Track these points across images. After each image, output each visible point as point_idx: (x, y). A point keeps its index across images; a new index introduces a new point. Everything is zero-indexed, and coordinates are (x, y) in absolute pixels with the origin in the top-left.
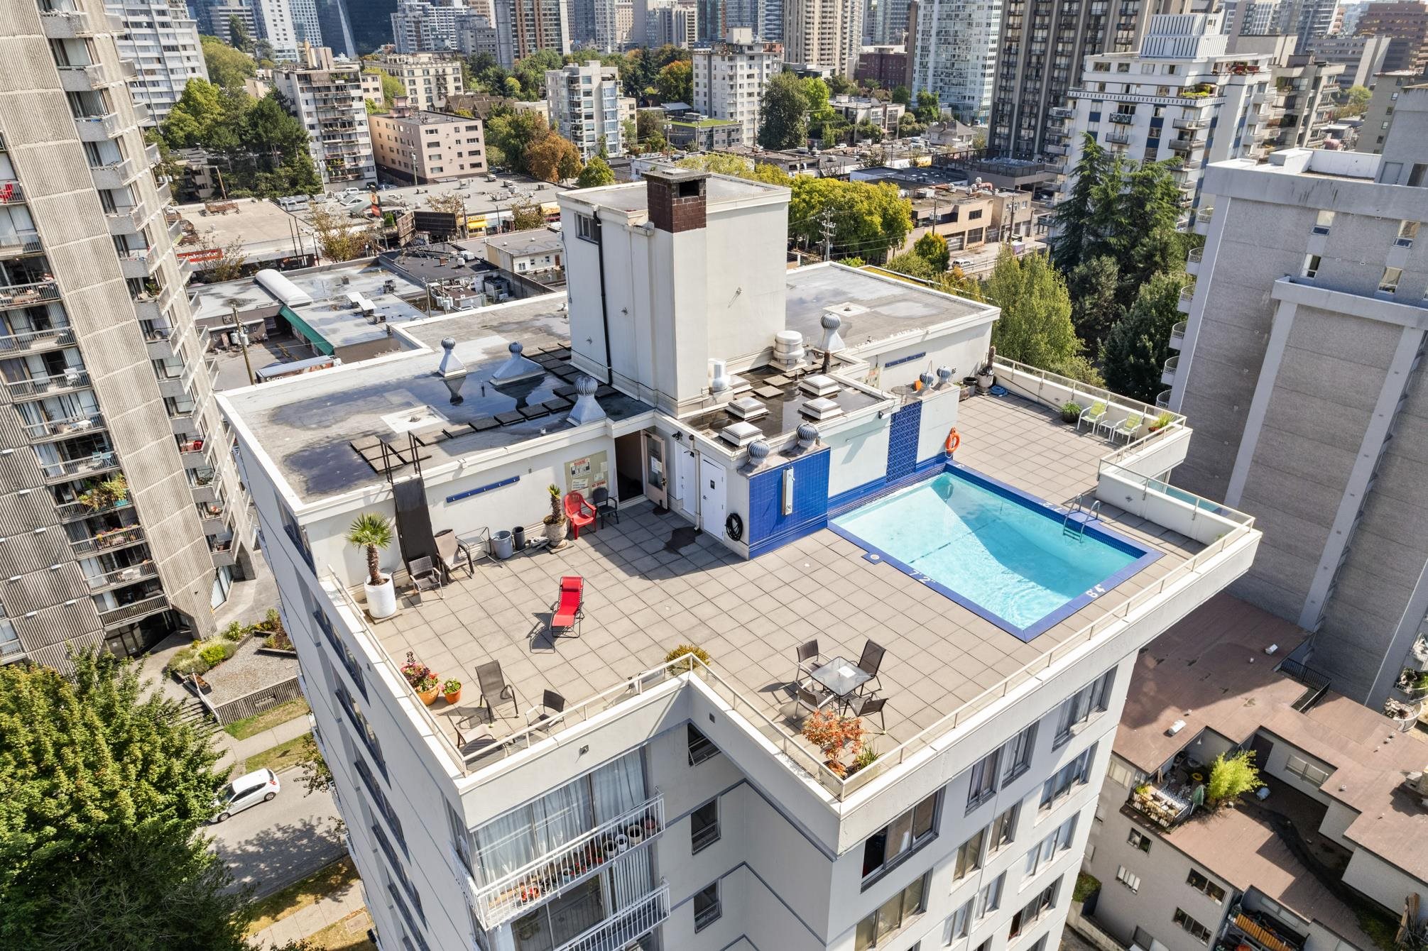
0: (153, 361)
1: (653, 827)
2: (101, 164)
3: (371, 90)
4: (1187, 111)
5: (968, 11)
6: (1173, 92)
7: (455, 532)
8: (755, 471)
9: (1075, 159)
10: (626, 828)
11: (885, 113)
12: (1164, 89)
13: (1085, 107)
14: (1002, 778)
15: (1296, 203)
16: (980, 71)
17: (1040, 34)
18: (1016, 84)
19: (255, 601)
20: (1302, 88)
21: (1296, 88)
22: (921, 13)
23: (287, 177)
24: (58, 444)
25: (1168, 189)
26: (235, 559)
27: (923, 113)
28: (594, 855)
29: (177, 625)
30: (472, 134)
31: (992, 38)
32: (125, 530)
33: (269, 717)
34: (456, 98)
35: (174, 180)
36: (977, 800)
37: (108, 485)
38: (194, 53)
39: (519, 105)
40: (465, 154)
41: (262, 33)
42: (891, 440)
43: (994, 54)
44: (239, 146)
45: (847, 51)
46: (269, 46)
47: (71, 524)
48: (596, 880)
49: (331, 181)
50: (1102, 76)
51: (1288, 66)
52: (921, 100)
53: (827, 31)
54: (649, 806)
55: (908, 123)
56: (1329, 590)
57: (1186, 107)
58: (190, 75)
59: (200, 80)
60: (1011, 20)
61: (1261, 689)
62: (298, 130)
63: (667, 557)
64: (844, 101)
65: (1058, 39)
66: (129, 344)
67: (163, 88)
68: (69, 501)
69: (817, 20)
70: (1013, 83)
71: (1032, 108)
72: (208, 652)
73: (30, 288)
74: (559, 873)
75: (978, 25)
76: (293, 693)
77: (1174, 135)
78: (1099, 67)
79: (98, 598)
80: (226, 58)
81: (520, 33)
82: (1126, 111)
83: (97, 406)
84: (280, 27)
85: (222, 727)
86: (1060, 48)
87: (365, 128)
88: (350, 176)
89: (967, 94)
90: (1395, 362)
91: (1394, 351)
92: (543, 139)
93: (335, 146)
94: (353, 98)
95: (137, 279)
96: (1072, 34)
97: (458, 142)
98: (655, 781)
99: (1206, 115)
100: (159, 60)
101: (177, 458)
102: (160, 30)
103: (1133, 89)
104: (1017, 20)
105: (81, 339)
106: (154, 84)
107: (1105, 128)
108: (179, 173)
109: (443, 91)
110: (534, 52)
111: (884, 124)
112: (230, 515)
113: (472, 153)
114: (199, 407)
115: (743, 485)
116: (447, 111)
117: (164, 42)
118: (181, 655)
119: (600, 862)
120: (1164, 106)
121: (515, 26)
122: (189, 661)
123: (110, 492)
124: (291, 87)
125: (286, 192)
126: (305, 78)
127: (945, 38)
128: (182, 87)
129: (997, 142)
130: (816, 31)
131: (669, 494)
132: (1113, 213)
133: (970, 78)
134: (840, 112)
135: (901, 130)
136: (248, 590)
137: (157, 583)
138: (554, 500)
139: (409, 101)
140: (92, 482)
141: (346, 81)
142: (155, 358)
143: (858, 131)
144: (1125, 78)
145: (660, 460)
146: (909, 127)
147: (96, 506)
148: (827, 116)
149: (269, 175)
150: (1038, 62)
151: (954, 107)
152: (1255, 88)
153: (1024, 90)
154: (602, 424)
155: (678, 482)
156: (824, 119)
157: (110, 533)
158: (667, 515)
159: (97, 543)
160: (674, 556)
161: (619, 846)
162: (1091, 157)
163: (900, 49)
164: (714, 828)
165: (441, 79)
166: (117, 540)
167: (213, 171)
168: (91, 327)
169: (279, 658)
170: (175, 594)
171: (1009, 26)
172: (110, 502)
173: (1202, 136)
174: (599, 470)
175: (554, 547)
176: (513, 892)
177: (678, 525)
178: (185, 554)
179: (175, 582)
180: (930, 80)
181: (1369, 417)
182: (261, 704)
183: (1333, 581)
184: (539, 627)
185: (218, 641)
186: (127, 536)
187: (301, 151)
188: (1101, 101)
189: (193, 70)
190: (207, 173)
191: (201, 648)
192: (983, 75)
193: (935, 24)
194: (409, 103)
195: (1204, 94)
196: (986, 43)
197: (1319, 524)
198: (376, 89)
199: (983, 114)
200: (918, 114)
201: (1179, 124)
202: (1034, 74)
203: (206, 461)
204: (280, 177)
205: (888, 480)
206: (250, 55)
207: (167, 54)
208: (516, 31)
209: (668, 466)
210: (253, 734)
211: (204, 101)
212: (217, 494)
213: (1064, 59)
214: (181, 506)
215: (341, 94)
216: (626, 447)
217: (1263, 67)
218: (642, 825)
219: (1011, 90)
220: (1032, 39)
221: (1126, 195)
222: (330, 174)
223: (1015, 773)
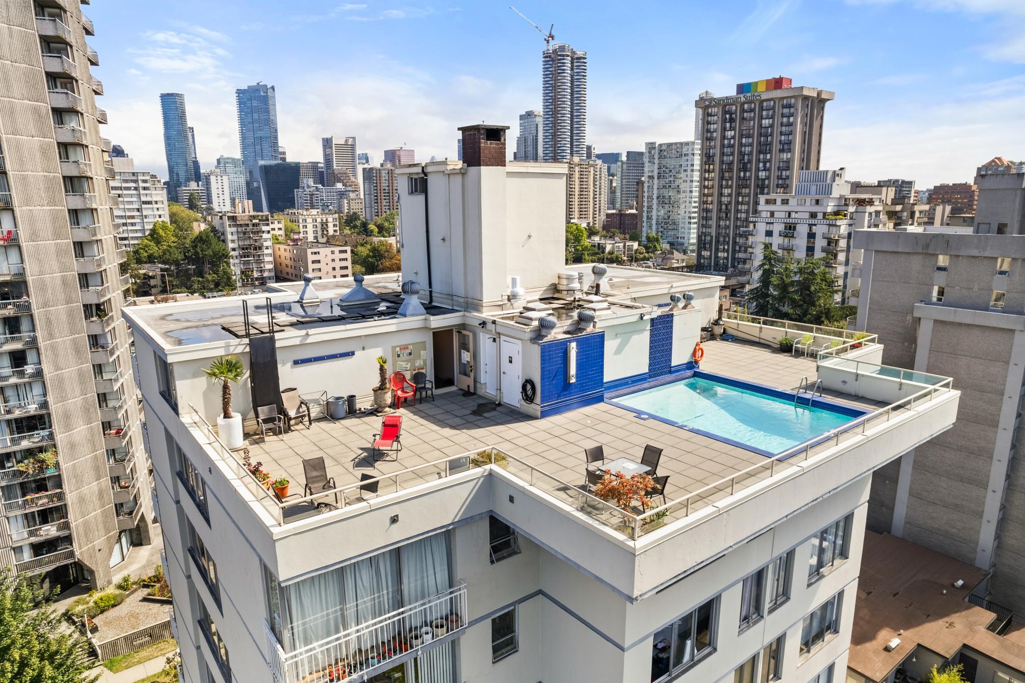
0: (94, 365)
1: (457, 621)
2: (78, 224)
3: (276, 229)
4: (831, 228)
5: (677, 183)
6: (820, 216)
7: (299, 391)
8: (545, 340)
9: (758, 259)
10: (431, 622)
11: (624, 246)
12: (813, 215)
13: (762, 227)
14: (767, 604)
15: (920, 250)
16: (687, 220)
17: (726, 191)
18: (713, 223)
19: (147, 561)
20: (904, 218)
21: (900, 218)
22: (646, 185)
23: (213, 281)
24: (9, 422)
25: (825, 277)
26: (136, 524)
27: (651, 247)
28: (400, 642)
29: (80, 579)
30: (343, 256)
31: (694, 199)
32: (50, 493)
33: (143, 654)
34: (334, 236)
35: (136, 282)
36: (748, 622)
37: (42, 456)
38: (162, 206)
39: (376, 240)
40: (338, 269)
41: (209, 201)
42: (651, 342)
43: (696, 210)
44: (182, 260)
45: (597, 212)
46: (212, 209)
47: (7, 486)
48: (401, 668)
49: (243, 286)
50: (771, 208)
51: (892, 204)
52: (648, 239)
53: (584, 200)
54: (453, 595)
55: (640, 253)
56: (995, 540)
57: (830, 225)
58: (158, 219)
59: (163, 222)
60: (706, 183)
61: (957, 615)
62: (224, 250)
63: (473, 418)
64: (596, 239)
65: (739, 194)
66: (78, 351)
67: (138, 227)
68: (9, 468)
69: (577, 193)
70: (710, 222)
71: (725, 237)
72: (101, 599)
73: (10, 304)
74: (367, 659)
75: (684, 192)
76: (166, 634)
77: (824, 243)
78: (768, 202)
79: (18, 550)
80: (183, 215)
81: (379, 201)
82: (790, 230)
83: (45, 395)
84: (221, 197)
85: (101, 662)
86: (740, 199)
87: (270, 251)
88: (257, 283)
89: (680, 235)
90: (1013, 356)
91: (1011, 349)
92: (391, 258)
93: (248, 263)
94: (263, 232)
95: (91, 305)
96: (747, 191)
97: (333, 260)
98: (459, 574)
99: (844, 230)
100: (138, 210)
101: (101, 440)
102: (142, 192)
103: (793, 215)
104: (711, 183)
105: (41, 344)
106: (133, 224)
107: (777, 241)
108: (139, 278)
109: (325, 233)
110: (388, 212)
111: (624, 254)
112: (136, 490)
113: (342, 268)
114: (124, 404)
115: (536, 350)
116: (328, 243)
117: (144, 199)
118: (78, 602)
119: (406, 650)
120: (815, 225)
121: (377, 196)
122: (85, 606)
123: (43, 461)
124: (222, 225)
125: (211, 290)
126: (233, 219)
127: (663, 201)
128: (151, 227)
129: (702, 261)
130: (577, 200)
131: (475, 381)
132: (789, 293)
133: (681, 225)
134: (595, 246)
135: (636, 258)
136: (144, 552)
137: (68, 539)
138: (382, 369)
139: (301, 234)
140: (30, 453)
141: (260, 220)
142: (95, 363)
143: (607, 258)
144: (786, 208)
145: (468, 351)
146: (642, 256)
147: (31, 472)
148: (585, 249)
149: (200, 279)
150: (727, 208)
151: (671, 244)
152: (874, 214)
153: (718, 226)
154: (423, 317)
155: (482, 368)
156: (583, 250)
157: (37, 495)
158: (474, 397)
159: (26, 502)
160: (478, 418)
161: (425, 636)
162: (769, 257)
163: (634, 211)
164: (512, 639)
165: (324, 225)
166: (42, 501)
167: (163, 276)
168: (51, 336)
169: (159, 605)
170: (80, 550)
171: (705, 187)
172: (41, 470)
173: (843, 243)
174: (419, 357)
175: (380, 412)
176: (321, 673)
177: (482, 402)
178: (96, 517)
179: (83, 540)
180: (654, 227)
181: (1002, 399)
182: (138, 642)
183: (996, 533)
184: (362, 456)
185: (111, 591)
186: (51, 498)
187: (224, 264)
188: (772, 223)
189: (160, 216)
190: (159, 277)
191: (96, 596)
192: (690, 223)
193: (655, 192)
194: (301, 235)
195: (841, 217)
196: (690, 202)
197: (977, 486)
198: (280, 229)
199: (691, 248)
200: (647, 248)
201: (826, 236)
202: (724, 216)
203: (123, 444)
204: (208, 280)
205: (650, 377)
206: (200, 215)
207: (144, 206)
208: (377, 199)
209: (475, 356)
210: (127, 667)
211: (164, 235)
212: (128, 471)
213: (743, 206)
214: (98, 478)
215: (255, 229)
216: (441, 339)
217: (877, 203)
218: (447, 619)
219: (710, 227)
220: (721, 195)
221: (797, 281)
222: (243, 280)
223: (778, 603)
